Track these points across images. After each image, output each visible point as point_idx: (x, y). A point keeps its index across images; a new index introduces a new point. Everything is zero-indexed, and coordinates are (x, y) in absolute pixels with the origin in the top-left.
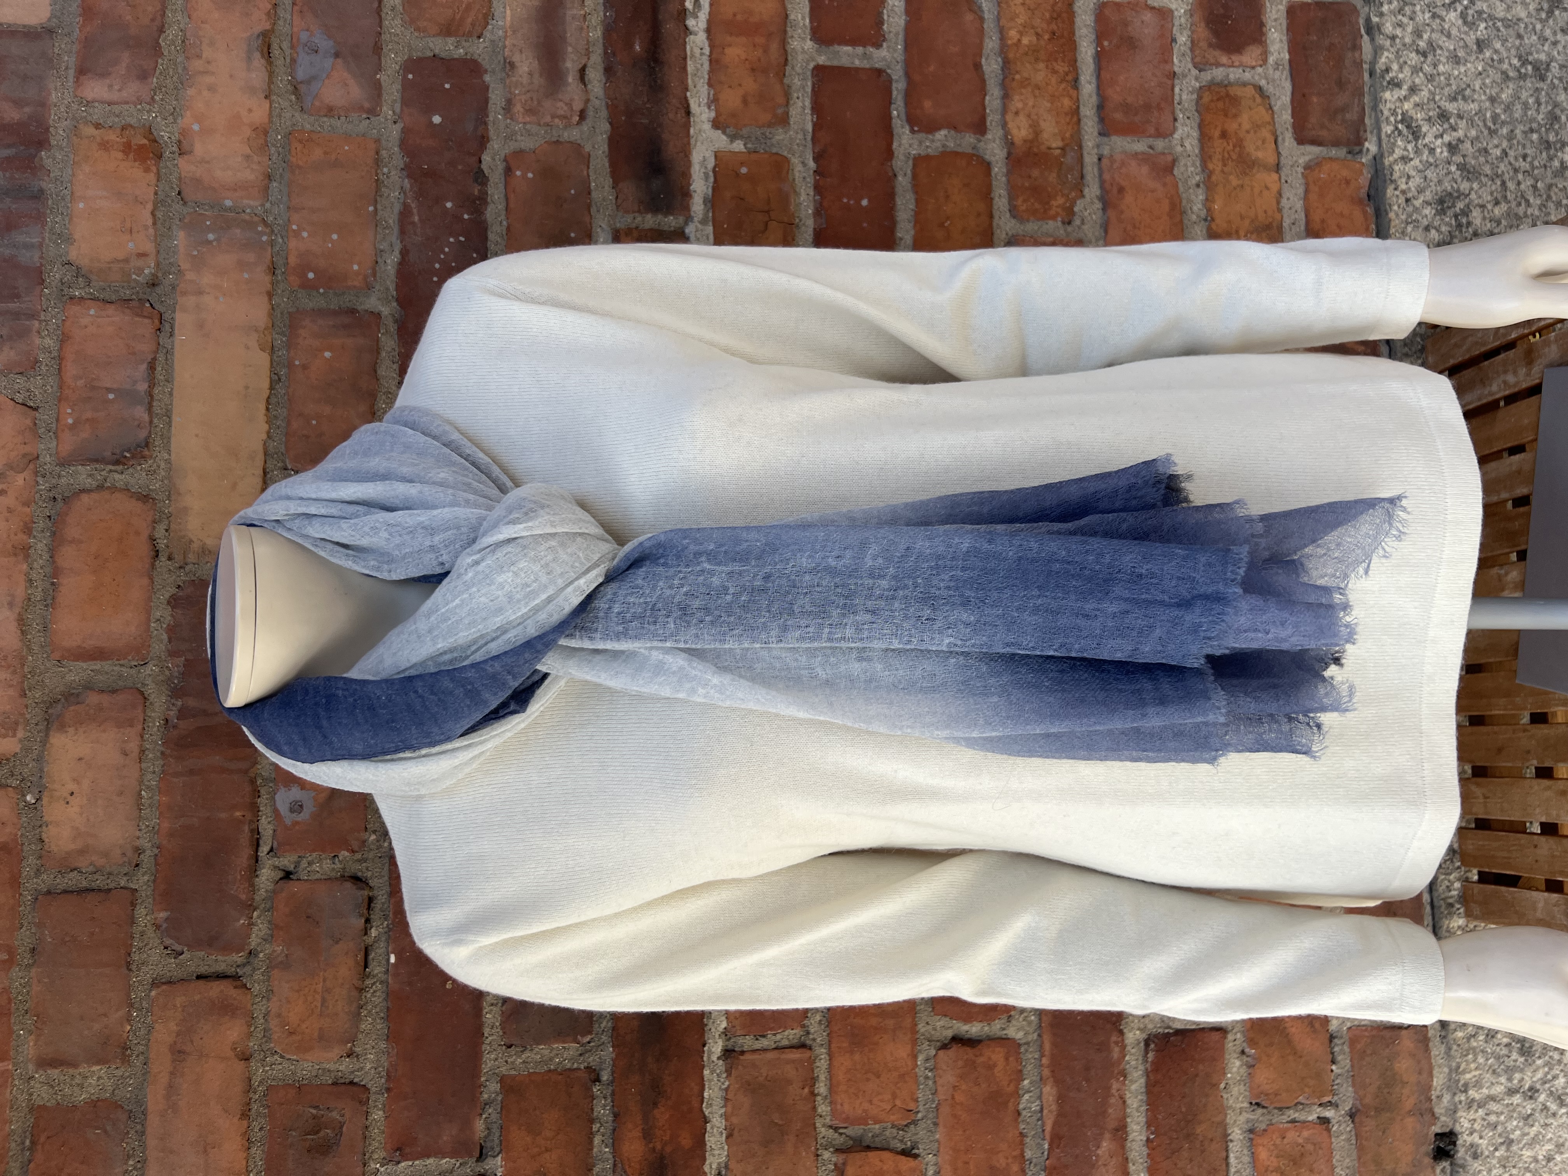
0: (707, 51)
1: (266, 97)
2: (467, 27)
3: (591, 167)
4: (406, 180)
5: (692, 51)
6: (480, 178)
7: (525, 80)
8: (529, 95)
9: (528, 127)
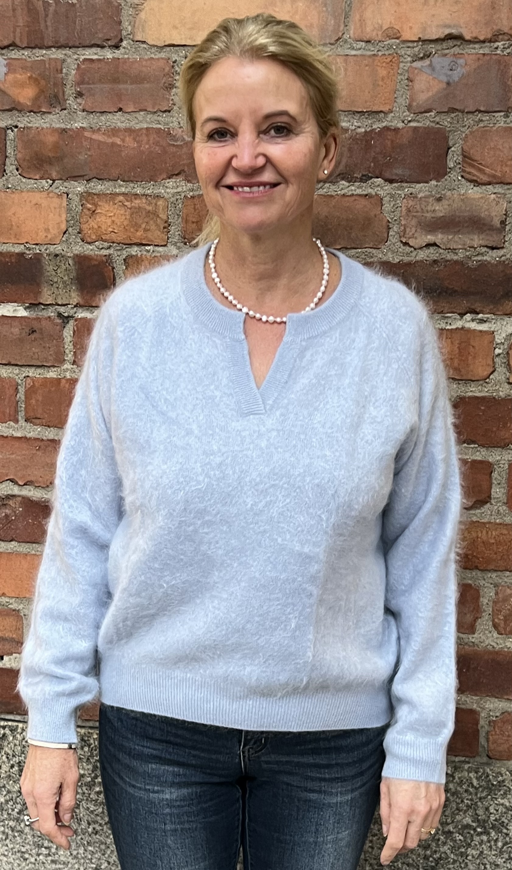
0: (448, 327)
1: (420, 38)
2: (468, 169)
3: (371, 250)
4: (363, 130)
5: (447, 317)
6: (365, 179)
7: (429, 208)
8: (420, 210)
9: (399, 209)
